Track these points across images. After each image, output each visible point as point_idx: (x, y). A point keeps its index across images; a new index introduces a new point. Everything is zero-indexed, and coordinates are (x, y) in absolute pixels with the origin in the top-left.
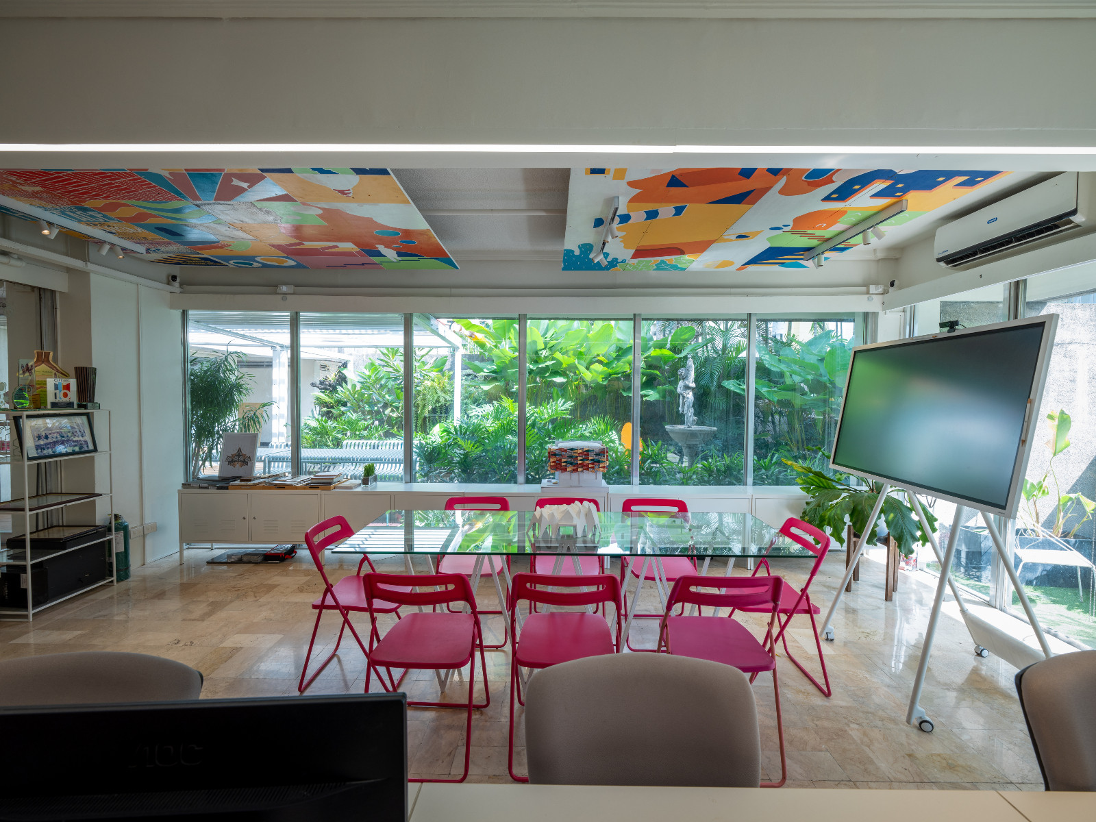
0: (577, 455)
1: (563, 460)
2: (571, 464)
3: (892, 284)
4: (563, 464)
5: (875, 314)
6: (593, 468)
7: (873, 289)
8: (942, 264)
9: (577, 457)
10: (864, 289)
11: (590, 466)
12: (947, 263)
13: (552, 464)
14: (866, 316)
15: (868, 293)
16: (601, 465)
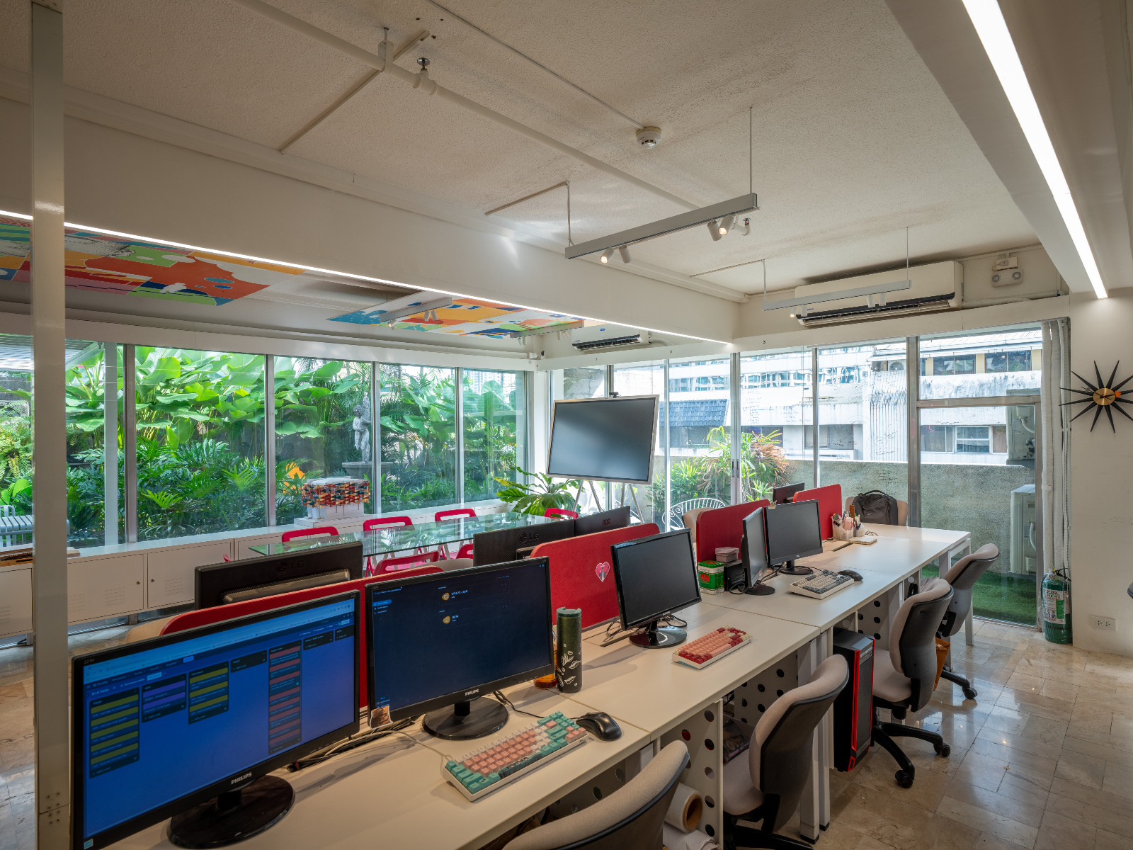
0: (344, 489)
1: (332, 495)
2: (339, 498)
3: (543, 353)
4: (332, 499)
5: (532, 373)
6: (358, 499)
7: (531, 355)
8: (575, 347)
9: (344, 491)
10: (525, 354)
11: (356, 498)
12: (578, 348)
13: (322, 500)
14: (525, 373)
15: (528, 357)
16: (365, 496)
